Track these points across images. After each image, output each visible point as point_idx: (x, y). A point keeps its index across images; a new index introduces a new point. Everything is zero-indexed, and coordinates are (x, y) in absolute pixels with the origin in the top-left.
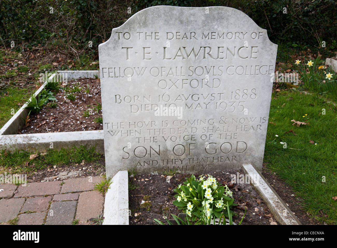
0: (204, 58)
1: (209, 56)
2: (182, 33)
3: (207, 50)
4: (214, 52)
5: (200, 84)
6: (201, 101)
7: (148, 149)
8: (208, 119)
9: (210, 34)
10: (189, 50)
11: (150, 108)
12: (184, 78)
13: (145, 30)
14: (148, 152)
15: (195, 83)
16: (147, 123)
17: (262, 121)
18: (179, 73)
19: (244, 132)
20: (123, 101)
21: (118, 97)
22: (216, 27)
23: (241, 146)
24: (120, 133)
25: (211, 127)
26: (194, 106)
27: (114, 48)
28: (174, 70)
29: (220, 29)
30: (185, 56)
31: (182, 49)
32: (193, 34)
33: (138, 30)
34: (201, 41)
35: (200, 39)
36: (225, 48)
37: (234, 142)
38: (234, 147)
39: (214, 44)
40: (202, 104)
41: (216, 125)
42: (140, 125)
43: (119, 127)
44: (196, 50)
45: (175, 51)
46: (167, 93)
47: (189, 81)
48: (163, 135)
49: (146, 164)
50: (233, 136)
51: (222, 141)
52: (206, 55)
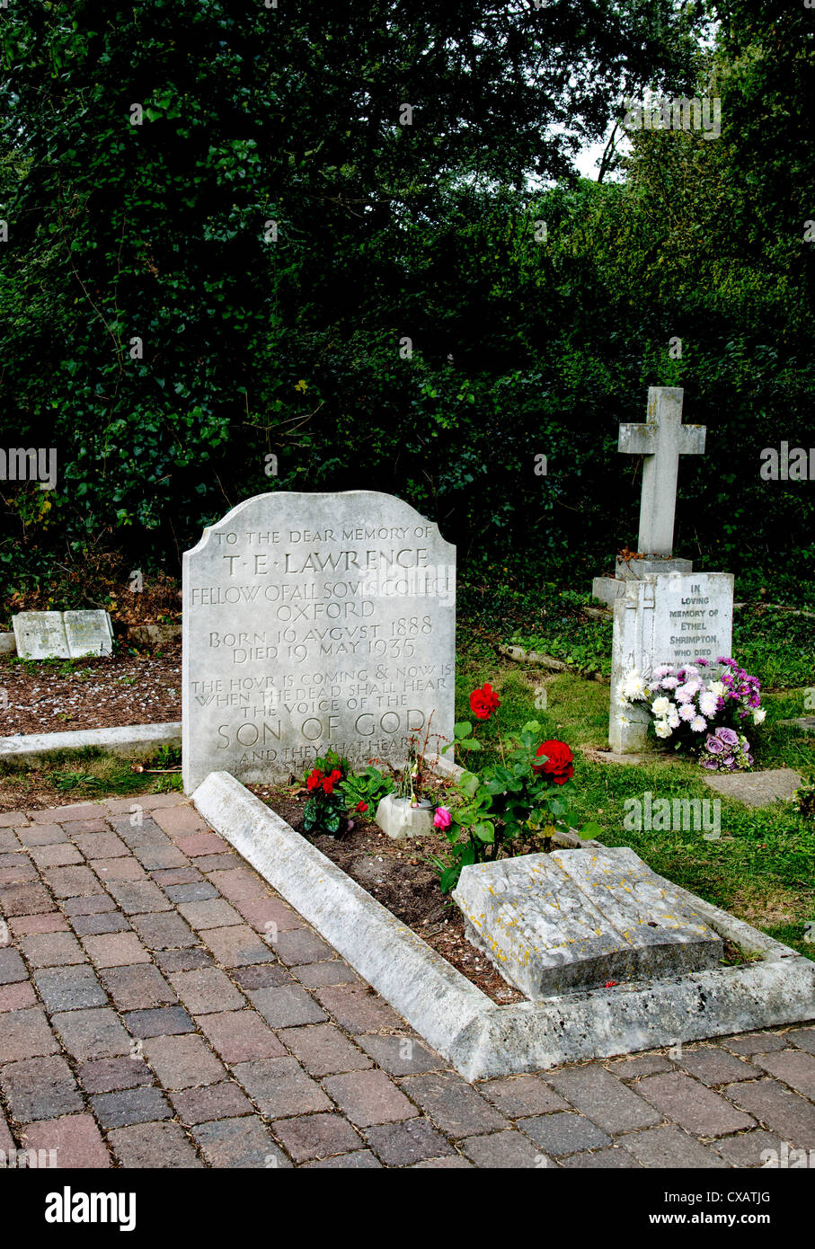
0: (347, 568)
1: (355, 567)
2: (313, 532)
3: (351, 556)
4: (361, 558)
5: (342, 610)
6: (346, 639)
7: (261, 728)
8: (357, 669)
9: (354, 533)
10: (323, 557)
11: (264, 654)
12: (317, 601)
13: (259, 529)
14: (261, 735)
15: (334, 610)
16: (259, 681)
17: (446, 671)
18: (309, 593)
19: (417, 693)
20: (222, 643)
21: (214, 636)
22: (362, 521)
23: (414, 718)
24: (214, 701)
25: (363, 685)
26: (334, 649)
27: (212, 557)
28: (301, 589)
29: (368, 524)
30: (318, 567)
31: (313, 556)
32: (329, 533)
33: (249, 529)
34: (342, 544)
35: (339, 540)
36: (378, 553)
37: (401, 710)
38: (403, 723)
39: (361, 546)
40: (346, 645)
41: (372, 680)
42: (248, 683)
43: (214, 689)
44: (335, 559)
45: (302, 559)
46: (292, 628)
47: (324, 607)
48: (286, 702)
49: (256, 758)
50: (399, 700)
51: (384, 709)
52: (350, 563)
